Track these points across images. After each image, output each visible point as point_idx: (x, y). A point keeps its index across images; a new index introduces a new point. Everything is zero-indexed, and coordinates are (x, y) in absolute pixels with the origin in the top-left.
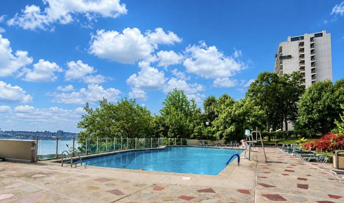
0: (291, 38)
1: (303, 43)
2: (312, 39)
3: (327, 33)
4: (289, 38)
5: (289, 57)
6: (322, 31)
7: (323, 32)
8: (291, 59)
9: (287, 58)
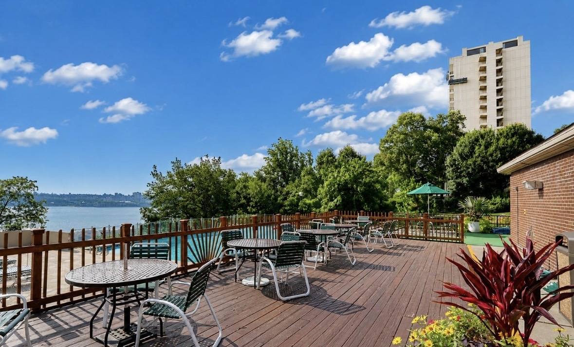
0: (468, 51)
1: (485, 58)
2: (499, 52)
3: (524, 40)
4: (465, 51)
5: (464, 81)
6: (517, 37)
7: (517, 39)
8: (467, 84)
9: (461, 83)
